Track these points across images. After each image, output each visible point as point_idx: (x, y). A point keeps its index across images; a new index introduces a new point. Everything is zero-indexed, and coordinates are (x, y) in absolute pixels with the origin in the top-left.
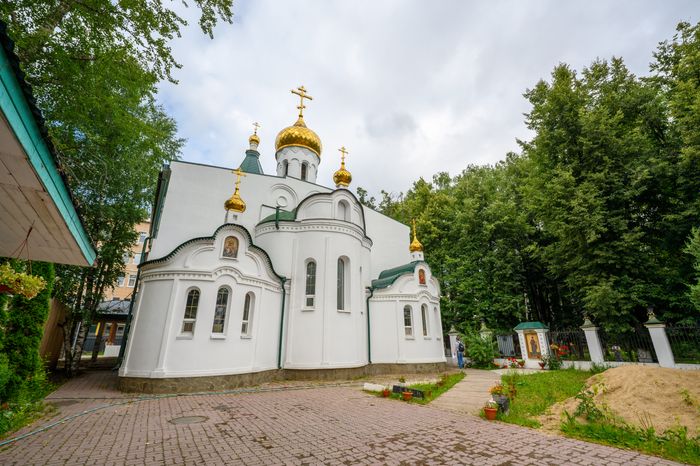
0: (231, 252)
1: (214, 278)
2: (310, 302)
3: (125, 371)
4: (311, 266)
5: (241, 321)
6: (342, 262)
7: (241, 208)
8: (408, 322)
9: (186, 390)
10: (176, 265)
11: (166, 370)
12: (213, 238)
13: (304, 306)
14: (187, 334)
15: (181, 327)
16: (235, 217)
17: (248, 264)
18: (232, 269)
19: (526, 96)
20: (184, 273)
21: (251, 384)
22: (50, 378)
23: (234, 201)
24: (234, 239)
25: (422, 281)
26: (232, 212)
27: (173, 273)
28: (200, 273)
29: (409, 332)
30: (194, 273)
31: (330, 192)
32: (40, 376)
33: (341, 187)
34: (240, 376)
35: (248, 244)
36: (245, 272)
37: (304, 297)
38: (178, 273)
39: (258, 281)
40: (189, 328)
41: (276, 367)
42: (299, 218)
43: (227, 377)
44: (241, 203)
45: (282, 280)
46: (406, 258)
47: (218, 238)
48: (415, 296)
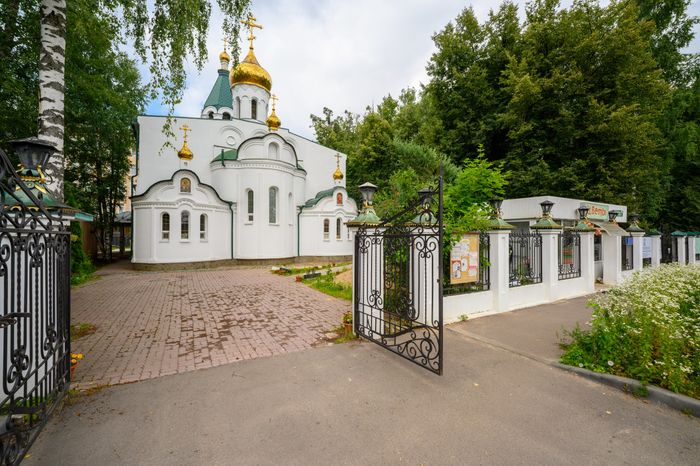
0: (186, 188)
1: (177, 206)
2: (251, 218)
3: (134, 260)
4: (251, 194)
5: (199, 232)
6: (274, 190)
7: (190, 157)
8: (326, 229)
9: (170, 269)
10: (151, 198)
11: (156, 259)
12: (171, 180)
13: (247, 221)
14: (165, 240)
15: (161, 236)
16: (186, 163)
17: (199, 196)
18: (188, 200)
19: (434, 39)
20: (156, 203)
21: (211, 267)
22: (93, 263)
23: (184, 152)
24: (187, 180)
25: (340, 201)
26: (183, 160)
27: (150, 203)
28: (167, 204)
29: (327, 236)
30: (163, 203)
31: (262, 135)
32: (88, 263)
33: (272, 132)
34: (202, 262)
35: (197, 183)
36: (198, 202)
37: (247, 215)
38: (153, 203)
39: (208, 206)
40: (166, 236)
41: (230, 258)
42: (240, 158)
43: (194, 263)
44: (189, 153)
45: (230, 204)
46: (330, 184)
47: (175, 180)
48: (332, 212)
